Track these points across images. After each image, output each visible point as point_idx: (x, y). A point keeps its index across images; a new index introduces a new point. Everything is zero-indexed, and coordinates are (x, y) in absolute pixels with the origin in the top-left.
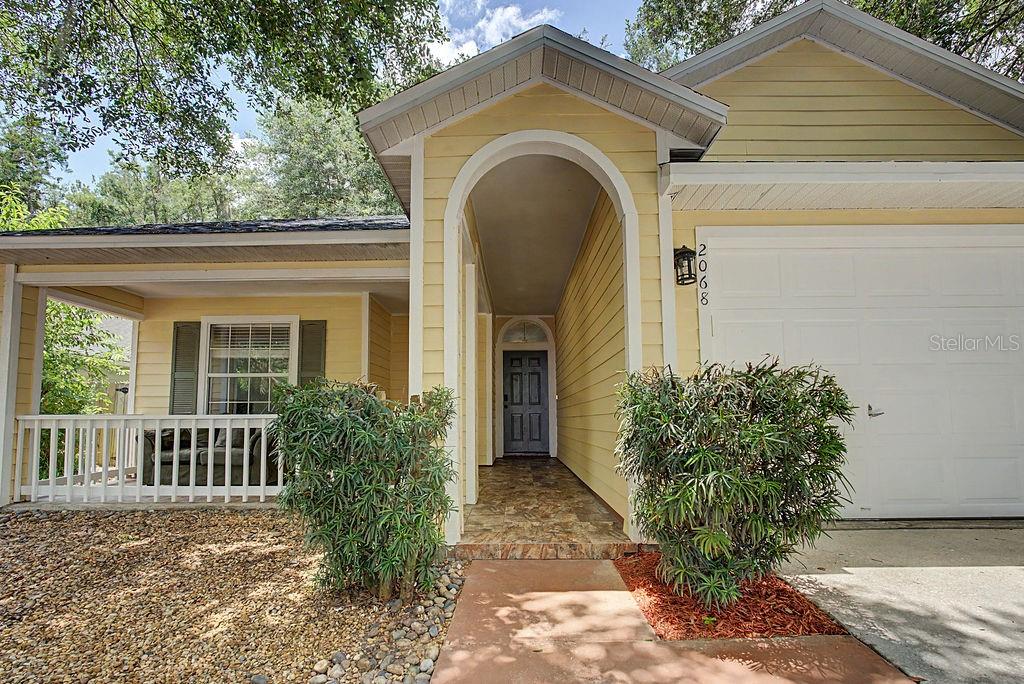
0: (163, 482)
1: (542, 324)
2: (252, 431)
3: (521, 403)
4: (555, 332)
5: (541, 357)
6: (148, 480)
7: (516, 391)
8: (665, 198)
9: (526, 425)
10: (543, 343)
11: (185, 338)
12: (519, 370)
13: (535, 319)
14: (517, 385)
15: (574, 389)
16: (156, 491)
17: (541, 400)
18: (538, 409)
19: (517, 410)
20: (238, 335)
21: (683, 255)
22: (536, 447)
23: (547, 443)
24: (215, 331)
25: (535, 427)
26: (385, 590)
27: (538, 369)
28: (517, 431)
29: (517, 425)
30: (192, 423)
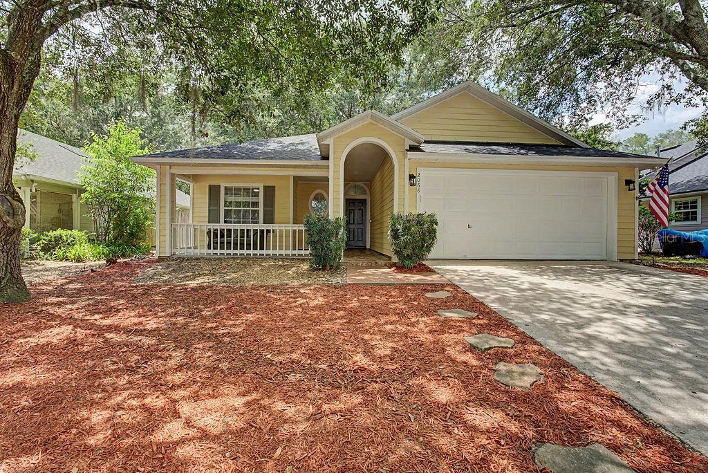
0: (214, 249)
1: (365, 187)
2: (248, 230)
3: (354, 223)
4: (370, 190)
5: (364, 202)
6: (209, 248)
7: (352, 218)
8: (407, 160)
9: (356, 234)
10: (364, 196)
11: (214, 191)
12: (352, 208)
13: (361, 184)
14: (352, 215)
15: (378, 217)
16: (212, 251)
17: (363, 222)
18: (361, 226)
19: (352, 226)
20: (237, 191)
21: (412, 177)
22: (361, 244)
23: (365, 243)
24: (226, 188)
25: (360, 234)
26: (328, 268)
27: (362, 208)
28: (352, 236)
29: (352, 234)
30: (218, 226)
